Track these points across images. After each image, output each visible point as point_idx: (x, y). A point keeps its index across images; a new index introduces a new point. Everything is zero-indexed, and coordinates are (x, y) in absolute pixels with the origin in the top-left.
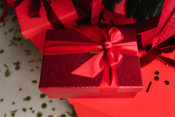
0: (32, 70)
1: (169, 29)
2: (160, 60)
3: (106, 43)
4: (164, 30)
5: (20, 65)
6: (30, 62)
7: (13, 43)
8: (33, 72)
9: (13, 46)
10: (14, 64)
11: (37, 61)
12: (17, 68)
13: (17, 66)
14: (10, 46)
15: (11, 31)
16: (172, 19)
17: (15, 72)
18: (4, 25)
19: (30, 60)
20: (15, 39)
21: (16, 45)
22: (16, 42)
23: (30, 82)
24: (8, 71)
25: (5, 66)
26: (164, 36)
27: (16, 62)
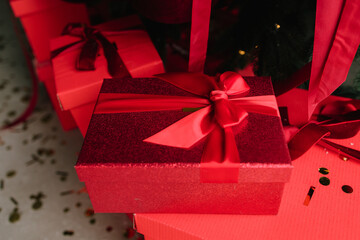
0: (66, 210)
1: (334, 68)
2: (328, 150)
3: (214, 92)
4: (326, 71)
5: (43, 200)
6: (64, 194)
7: (35, 159)
8: (69, 214)
9: (37, 164)
10: (32, 197)
11: (79, 193)
12: (37, 206)
13: (38, 201)
14: (29, 163)
15: (36, 137)
16: (336, 44)
17: (32, 211)
18: (25, 128)
19: (65, 190)
20: (41, 152)
21: (42, 162)
22: (43, 157)
23: (59, 234)
24: (16, 210)
25: (14, 201)
26: (328, 85)
27: (35, 193)
